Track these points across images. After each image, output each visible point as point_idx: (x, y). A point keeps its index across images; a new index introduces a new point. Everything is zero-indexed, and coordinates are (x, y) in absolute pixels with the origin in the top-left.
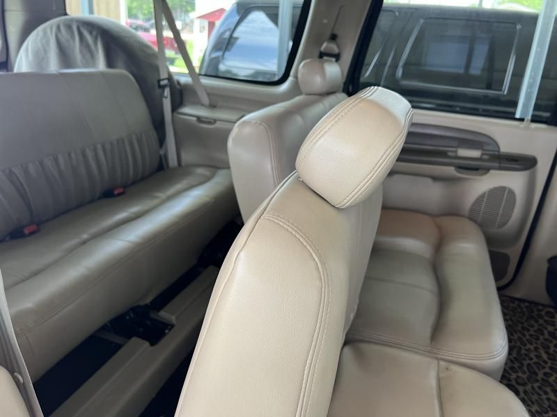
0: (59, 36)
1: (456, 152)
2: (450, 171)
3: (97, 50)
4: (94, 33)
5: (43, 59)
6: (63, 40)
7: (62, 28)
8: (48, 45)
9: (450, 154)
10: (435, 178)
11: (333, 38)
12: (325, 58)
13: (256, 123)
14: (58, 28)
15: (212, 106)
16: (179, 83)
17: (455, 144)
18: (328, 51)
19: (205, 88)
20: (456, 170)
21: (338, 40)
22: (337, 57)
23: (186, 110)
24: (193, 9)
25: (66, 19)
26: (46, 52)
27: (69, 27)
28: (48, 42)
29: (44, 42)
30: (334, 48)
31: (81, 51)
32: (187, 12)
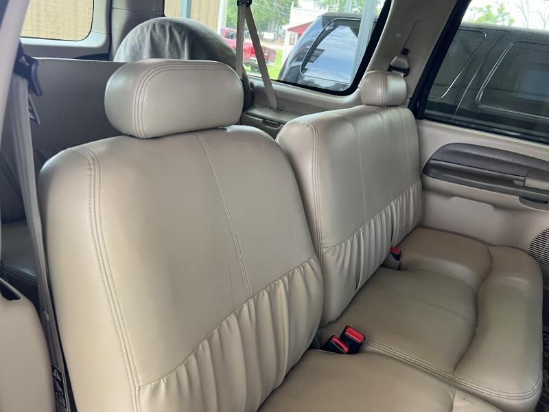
0: (154, 33)
1: (524, 181)
2: (515, 200)
3: (184, 49)
4: (183, 34)
5: (138, 53)
6: (156, 38)
7: (157, 27)
8: (143, 42)
9: (516, 182)
10: (497, 206)
11: (405, 52)
12: (394, 71)
13: (304, 124)
14: (154, 26)
15: (280, 110)
16: (252, 85)
17: (524, 172)
18: (398, 66)
19: (275, 92)
20: (521, 201)
21: (409, 55)
22: (406, 72)
23: (256, 112)
24: (288, 22)
25: (161, 20)
26: (141, 47)
27: (163, 27)
28: (144, 39)
29: (140, 38)
30: (404, 63)
31: (170, 50)
32: (281, 24)
